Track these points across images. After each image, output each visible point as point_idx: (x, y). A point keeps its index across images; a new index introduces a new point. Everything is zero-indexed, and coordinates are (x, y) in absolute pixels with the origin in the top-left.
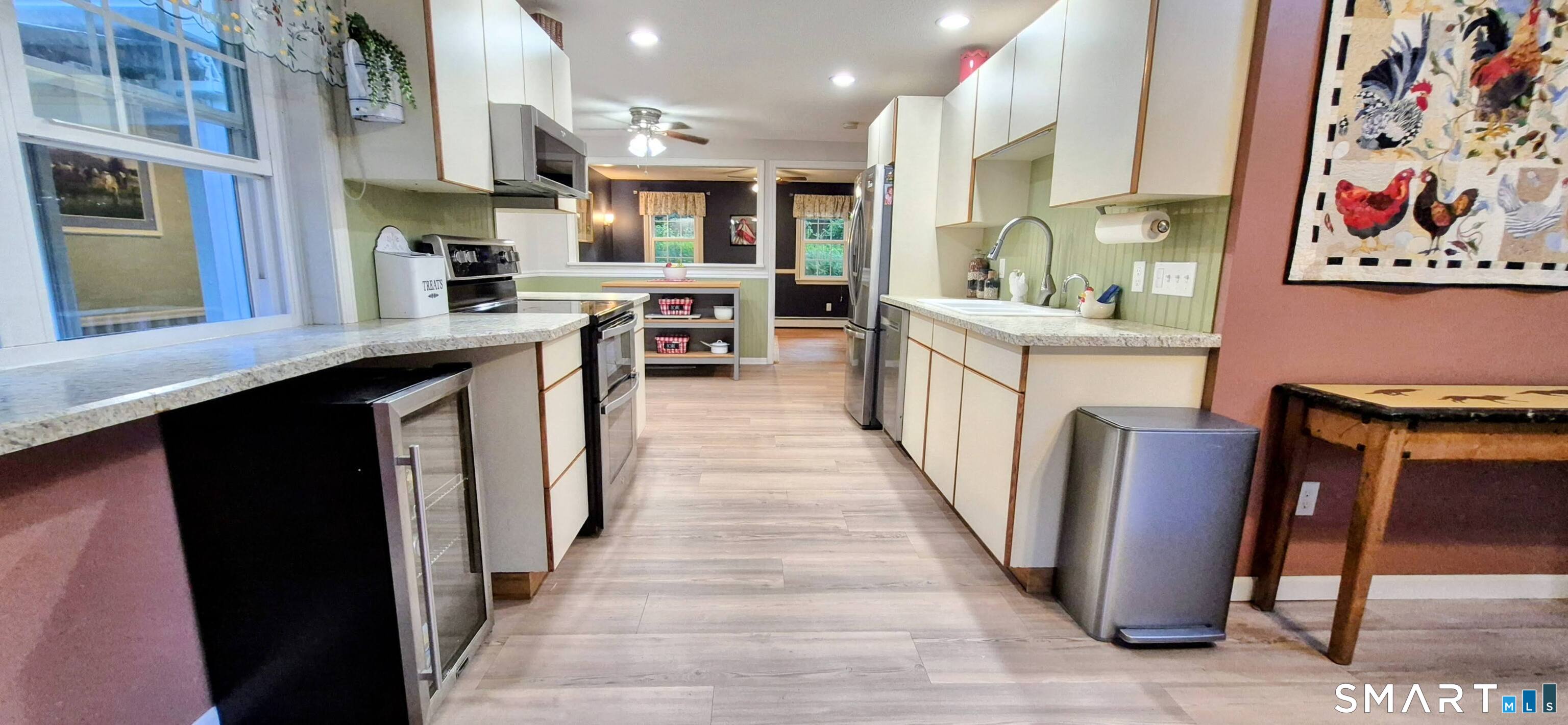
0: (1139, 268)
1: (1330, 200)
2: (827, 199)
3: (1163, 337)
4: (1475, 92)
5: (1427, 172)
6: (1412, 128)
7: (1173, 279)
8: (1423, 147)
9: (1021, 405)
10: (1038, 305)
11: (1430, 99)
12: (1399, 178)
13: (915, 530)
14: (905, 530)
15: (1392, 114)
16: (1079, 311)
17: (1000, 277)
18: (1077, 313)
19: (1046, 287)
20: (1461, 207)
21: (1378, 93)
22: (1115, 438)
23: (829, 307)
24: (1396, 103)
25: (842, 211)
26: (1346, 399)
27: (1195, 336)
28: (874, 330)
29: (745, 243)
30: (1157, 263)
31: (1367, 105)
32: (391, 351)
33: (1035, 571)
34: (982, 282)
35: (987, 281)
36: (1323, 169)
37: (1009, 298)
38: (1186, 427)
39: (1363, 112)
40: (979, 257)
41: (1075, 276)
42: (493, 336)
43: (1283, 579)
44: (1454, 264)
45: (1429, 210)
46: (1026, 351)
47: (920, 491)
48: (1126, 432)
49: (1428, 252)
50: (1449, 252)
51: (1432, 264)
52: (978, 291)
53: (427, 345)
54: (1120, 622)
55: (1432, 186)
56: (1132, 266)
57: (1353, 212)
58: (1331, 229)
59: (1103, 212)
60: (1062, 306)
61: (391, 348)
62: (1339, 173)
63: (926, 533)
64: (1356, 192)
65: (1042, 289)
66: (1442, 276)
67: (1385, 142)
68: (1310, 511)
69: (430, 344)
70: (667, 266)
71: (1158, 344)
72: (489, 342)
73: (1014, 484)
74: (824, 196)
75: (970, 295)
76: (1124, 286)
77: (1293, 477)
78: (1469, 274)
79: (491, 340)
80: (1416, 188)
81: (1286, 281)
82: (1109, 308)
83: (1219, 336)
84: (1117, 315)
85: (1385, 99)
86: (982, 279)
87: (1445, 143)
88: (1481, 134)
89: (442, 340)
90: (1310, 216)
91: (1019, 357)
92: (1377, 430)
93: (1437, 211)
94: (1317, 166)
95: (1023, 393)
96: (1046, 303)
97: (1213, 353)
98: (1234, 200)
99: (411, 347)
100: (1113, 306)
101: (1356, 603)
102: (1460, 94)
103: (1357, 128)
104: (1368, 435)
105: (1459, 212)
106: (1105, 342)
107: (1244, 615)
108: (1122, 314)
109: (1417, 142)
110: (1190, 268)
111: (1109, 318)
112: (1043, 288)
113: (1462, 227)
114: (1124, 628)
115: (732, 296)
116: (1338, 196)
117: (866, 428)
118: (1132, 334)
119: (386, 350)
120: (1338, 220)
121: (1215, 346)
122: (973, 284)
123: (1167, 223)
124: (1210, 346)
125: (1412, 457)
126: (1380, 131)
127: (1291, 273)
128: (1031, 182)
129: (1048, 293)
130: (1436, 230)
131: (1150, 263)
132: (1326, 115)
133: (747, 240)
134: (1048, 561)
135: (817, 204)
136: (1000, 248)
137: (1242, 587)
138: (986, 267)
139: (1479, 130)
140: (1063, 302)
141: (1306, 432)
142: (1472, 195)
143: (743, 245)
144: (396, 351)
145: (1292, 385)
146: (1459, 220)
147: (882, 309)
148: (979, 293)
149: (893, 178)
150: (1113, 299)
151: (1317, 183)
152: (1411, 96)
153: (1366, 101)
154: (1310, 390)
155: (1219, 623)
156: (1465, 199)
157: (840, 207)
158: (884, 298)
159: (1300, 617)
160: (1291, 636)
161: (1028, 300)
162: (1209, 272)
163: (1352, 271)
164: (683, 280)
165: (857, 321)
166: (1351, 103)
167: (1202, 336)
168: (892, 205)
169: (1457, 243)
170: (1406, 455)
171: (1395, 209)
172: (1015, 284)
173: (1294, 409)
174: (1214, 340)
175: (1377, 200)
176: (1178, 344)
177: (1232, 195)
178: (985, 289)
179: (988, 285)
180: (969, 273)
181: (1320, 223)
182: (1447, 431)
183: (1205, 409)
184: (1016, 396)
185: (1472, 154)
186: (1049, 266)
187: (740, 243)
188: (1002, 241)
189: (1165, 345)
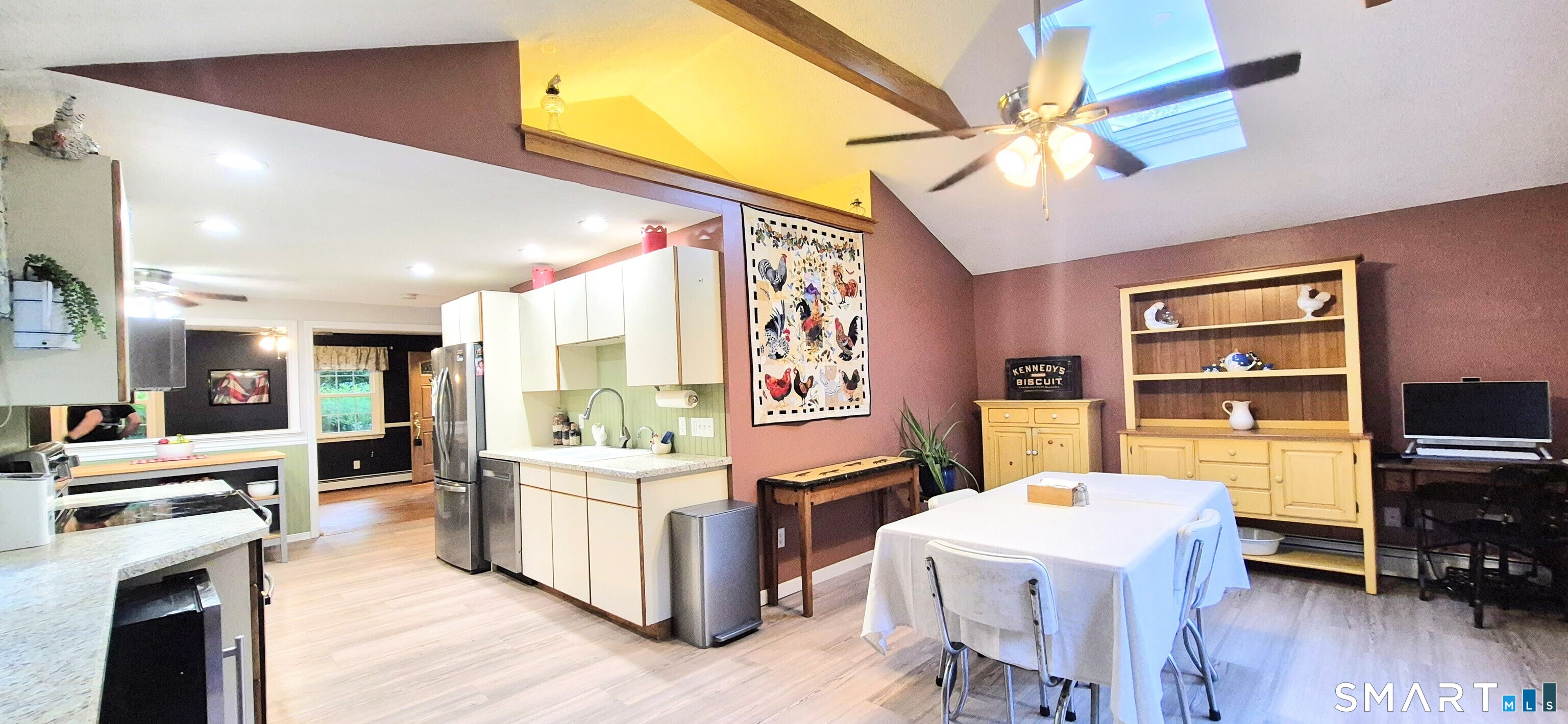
0: (682, 420)
1: (763, 384)
2: (347, 351)
3: (706, 462)
4: (804, 333)
5: (795, 369)
6: (787, 350)
7: (702, 427)
8: (792, 359)
9: (640, 516)
10: (619, 448)
11: (790, 336)
12: (786, 372)
13: (565, 631)
14: (560, 633)
15: (779, 343)
16: (651, 450)
17: (580, 427)
18: (650, 451)
19: (624, 435)
20: (809, 384)
21: (772, 334)
22: (695, 523)
23: (357, 465)
24: (779, 339)
25: (367, 362)
26: (787, 481)
27: (720, 459)
28: (475, 482)
29: (234, 401)
30: (692, 418)
31: (769, 339)
32: (142, 571)
33: (660, 624)
34: (567, 433)
35: (571, 432)
36: (758, 369)
37: (593, 443)
38: (723, 509)
39: (768, 343)
40: (561, 413)
41: (644, 428)
42: (225, 540)
43: (779, 585)
44: (812, 410)
45: (799, 386)
46: (639, 481)
47: (556, 605)
48: (701, 518)
49: (802, 406)
50: (809, 405)
51: (805, 411)
52: (563, 439)
53: (172, 559)
54: (714, 633)
55: (798, 375)
56: (678, 421)
57: (773, 389)
58: (766, 397)
59: (659, 390)
60: (634, 447)
61: (142, 568)
62: (765, 371)
63: (576, 631)
64: (772, 379)
65: (619, 438)
66: (809, 416)
67: (778, 356)
68: (783, 545)
69: (174, 557)
70: (160, 443)
71: (705, 467)
72: (221, 546)
73: (642, 568)
74: (344, 348)
75: (556, 443)
76: (674, 432)
77: (774, 528)
78: (817, 415)
79: (223, 544)
80: (793, 377)
81: (753, 426)
82: (668, 447)
83: (730, 458)
84: (673, 450)
85: (775, 337)
86: (567, 430)
87: (798, 356)
88: (810, 351)
89: (185, 552)
90: (757, 393)
91: (636, 486)
92: (800, 493)
93: (802, 386)
94: (756, 368)
95: (640, 508)
96: (625, 446)
97: (729, 467)
98: (725, 385)
99: (159, 563)
100: (670, 444)
101: (809, 583)
102: (800, 335)
103: (767, 350)
104: (798, 497)
105: (809, 386)
106: (680, 469)
107: (767, 611)
108: (677, 450)
109: (789, 356)
110: (709, 421)
111: (669, 453)
112: (621, 436)
113: (811, 391)
114: (717, 635)
115: (276, 468)
116: (766, 382)
117: (474, 572)
118: (692, 463)
119: (137, 571)
120: (768, 393)
121: (730, 463)
122: (558, 435)
123: (696, 397)
124: (728, 464)
125: (814, 504)
126: (776, 351)
127: (755, 421)
128: (597, 362)
129: (626, 439)
130: (803, 396)
131: (688, 418)
132: (755, 344)
133: (236, 398)
134: (667, 615)
135: (335, 355)
136: (590, 411)
137: (764, 594)
138: (567, 421)
139: (809, 350)
140: (635, 443)
141: (775, 501)
142: (811, 378)
143: (230, 404)
144: (146, 569)
145: (765, 479)
146: (810, 389)
147: (481, 463)
148: (564, 441)
149: (482, 353)
150: (669, 441)
151: (758, 376)
152: (784, 336)
153: (769, 337)
154: (771, 479)
155: (757, 618)
156: (810, 380)
157: (363, 359)
158: (482, 454)
159: (789, 603)
160: (788, 613)
161: (608, 444)
162: (720, 423)
163: (777, 418)
164: (189, 458)
165: (444, 474)
166: (763, 338)
167: (724, 459)
168: (483, 376)
169: (811, 400)
170: (812, 504)
171: (787, 387)
172: (598, 434)
173: (768, 489)
174: (728, 461)
175: (780, 383)
176: (713, 465)
177: (724, 383)
178: (570, 437)
179: (572, 435)
180: (554, 426)
181: (762, 395)
182: (823, 489)
183: (730, 498)
184: (637, 510)
185: (808, 360)
186: (623, 420)
187: (225, 402)
188: (591, 406)
189: (708, 466)
